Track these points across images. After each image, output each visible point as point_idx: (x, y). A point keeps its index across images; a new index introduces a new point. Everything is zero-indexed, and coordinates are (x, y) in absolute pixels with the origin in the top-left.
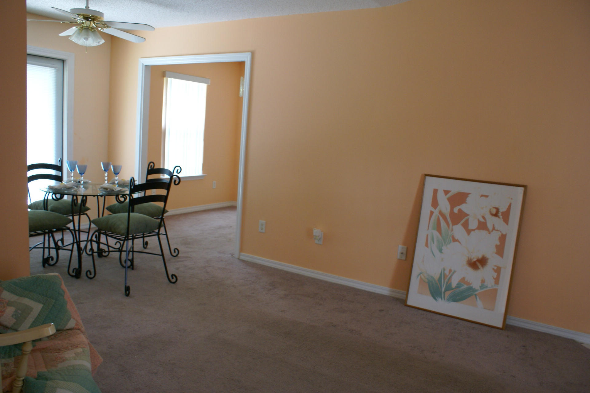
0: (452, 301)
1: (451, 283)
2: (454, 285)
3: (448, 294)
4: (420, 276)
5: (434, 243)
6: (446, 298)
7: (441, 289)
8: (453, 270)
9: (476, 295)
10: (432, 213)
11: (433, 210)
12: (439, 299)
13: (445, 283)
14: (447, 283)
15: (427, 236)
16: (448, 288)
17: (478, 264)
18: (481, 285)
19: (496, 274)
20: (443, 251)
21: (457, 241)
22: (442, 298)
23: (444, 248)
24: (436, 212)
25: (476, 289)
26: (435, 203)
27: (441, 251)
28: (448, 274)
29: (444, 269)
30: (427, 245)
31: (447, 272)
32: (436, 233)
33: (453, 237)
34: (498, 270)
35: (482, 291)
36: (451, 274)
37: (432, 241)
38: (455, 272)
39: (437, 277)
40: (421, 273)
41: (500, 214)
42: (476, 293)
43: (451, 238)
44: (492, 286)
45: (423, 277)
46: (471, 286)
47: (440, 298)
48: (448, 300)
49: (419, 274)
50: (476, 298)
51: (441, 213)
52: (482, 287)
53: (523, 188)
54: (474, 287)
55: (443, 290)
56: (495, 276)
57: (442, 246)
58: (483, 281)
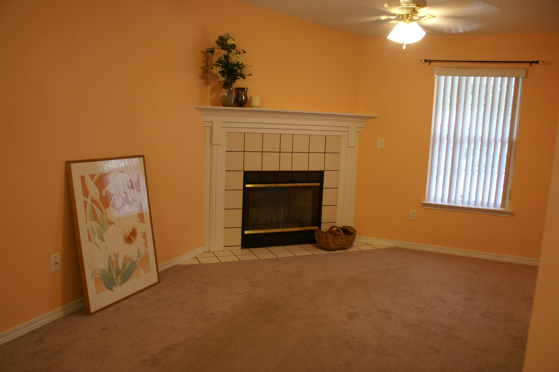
0: (124, 283)
1: (118, 266)
2: (121, 266)
3: (119, 278)
4: (93, 276)
5: (95, 235)
6: (119, 283)
7: (113, 276)
8: (116, 253)
9: (137, 266)
10: (85, 203)
11: (86, 200)
12: (115, 288)
13: (114, 268)
14: (116, 268)
15: (88, 229)
16: (118, 272)
17: (132, 237)
18: (138, 255)
19: (144, 239)
20: (104, 239)
21: (113, 223)
22: (116, 286)
23: (104, 235)
24: (89, 201)
25: (136, 260)
26: (86, 192)
27: (102, 240)
28: (114, 259)
29: (110, 257)
30: (90, 240)
31: (113, 258)
32: (94, 224)
33: (108, 221)
34: (144, 236)
35: (140, 259)
36: (116, 258)
37: (93, 234)
38: (118, 254)
39: (106, 269)
40: (94, 272)
41: (134, 186)
42: (137, 264)
43: (107, 222)
44: (144, 251)
45: (96, 275)
46: (132, 260)
47: (115, 286)
48: (121, 284)
49: (92, 275)
50: (138, 268)
51: (93, 201)
52: (139, 257)
53: (142, 158)
54: (134, 260)
55: (115, 277)
56: (144, 242)
57: (103, 234)
58: (138, 251)
